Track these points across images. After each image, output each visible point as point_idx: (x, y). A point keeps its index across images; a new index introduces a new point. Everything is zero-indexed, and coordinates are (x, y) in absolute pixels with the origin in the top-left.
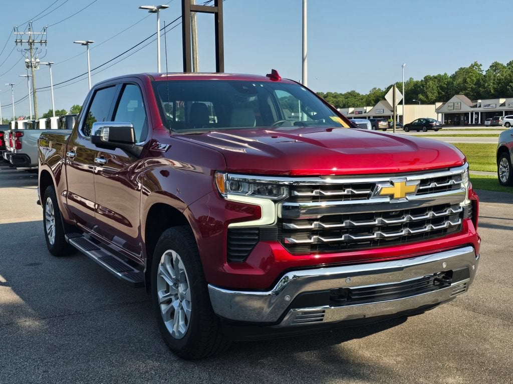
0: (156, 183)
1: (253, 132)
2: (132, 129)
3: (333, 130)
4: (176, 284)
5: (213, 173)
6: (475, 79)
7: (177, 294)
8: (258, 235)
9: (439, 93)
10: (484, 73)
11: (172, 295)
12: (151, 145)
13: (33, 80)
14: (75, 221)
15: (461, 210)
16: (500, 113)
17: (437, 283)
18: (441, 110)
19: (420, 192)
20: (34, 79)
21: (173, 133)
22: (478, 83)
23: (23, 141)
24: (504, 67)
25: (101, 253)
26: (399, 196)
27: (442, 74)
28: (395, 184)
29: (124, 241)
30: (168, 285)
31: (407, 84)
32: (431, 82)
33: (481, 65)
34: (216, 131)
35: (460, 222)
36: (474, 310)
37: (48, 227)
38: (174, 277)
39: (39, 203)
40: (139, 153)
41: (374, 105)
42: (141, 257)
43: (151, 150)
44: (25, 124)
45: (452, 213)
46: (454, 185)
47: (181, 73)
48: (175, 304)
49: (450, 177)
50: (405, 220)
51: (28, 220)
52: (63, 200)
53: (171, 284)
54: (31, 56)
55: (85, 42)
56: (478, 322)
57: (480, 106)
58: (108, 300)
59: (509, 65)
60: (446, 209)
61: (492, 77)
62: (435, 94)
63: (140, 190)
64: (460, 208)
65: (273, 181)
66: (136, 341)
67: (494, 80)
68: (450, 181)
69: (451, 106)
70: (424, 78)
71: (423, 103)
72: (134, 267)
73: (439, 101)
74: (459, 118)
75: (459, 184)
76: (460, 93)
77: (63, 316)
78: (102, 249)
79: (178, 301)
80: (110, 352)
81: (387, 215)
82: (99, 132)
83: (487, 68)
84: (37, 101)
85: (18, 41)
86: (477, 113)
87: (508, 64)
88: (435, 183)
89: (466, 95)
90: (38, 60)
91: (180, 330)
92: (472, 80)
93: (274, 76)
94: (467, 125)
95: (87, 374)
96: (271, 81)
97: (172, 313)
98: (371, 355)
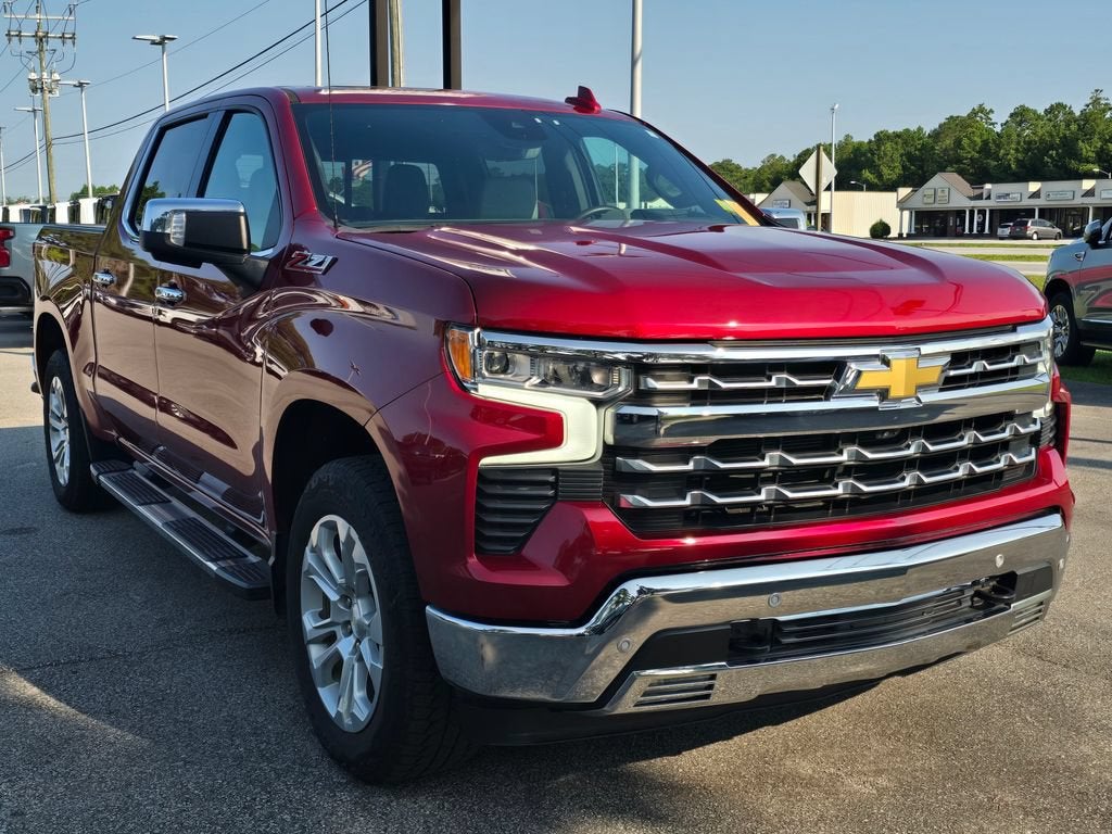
0: (302, 350)
1: (533, 231)
2: (242, 218)
3: (725, 229)
4: (347, 598)
5: (442, 328)
6: (978, 140)
7: (349, 622)
8: (554, 485)
9: (904, 167)
10: (998, 129)
11: (337, 624)
12: (289, 257)
13: (45, 120)
14: (114, 433)
15: (1038, 427)
16: (1029, 213)
17: (979, 602)
18: (906, 205)
19: (950, 383)
20: (48, 116)
21: (342, 229)
22: (985, 149)
23: (13, 248)
24: (1039, 117)
25: (173, 510)
26: (902, 394)
27: (913, 128)
28: (893, 363)
29: (225, 487)
30: (326, 599)
31: (841, 147)
32: (889, 145)
33: (991, 111)
34: (447, 226)
35: (1033, 457)
36: (1040, 656)
37: (54, 445)
38: (343, 581)
39: (35, 388)
40: (259, 277)
41: (770, 191)
42: (263, 525)
43: (288, 271)
44: (26, 213)
45: (1017, 434)
46: (1026, 366)
47: (364, 88)
48: (345, 646)
49: (1016, 348)
50: (911, 451)
51: (17, 425)
52: (86, 384)
53: (333, 597)
54: (41, 66)
55: (157, 38)
56: (1055, 685)
57: (989, 198)
58: (188, 623)
59: (1050, 112)
60: (1003, 425)
61: (1014, 137)
62: (897, 171)
63: (260, 365)
64: (1035, 421)
65: (589, 352)
66: (248, 730)
67: (1018, 143)
68: (1017, 357)
69: (929, 196)
70: (875, 136)
71: (872, 188)
72: (247, 548)
73: (905, 185)
74: (945, 221)
75: (1034, 366)
76: (949, 168)
77: (75, 662)
78: (176, 502)
79: (352, 639)
80: (183, 760)
81: (869, 440)
82: (162, 222)
83: (1005, 118)
84: (55, 165)
85: (12, 33)
86: (982, 212)
87: (1046, 110)
88: (984, 362)
89: (961, 173)
90: (56, 76)
91: (355, 711)
92: (973, 142)
93: (584, 101)
94: (961, 235)
95: (122, 821)
96: (575, 112)
97: (335, 667)
98: (814, 771)
